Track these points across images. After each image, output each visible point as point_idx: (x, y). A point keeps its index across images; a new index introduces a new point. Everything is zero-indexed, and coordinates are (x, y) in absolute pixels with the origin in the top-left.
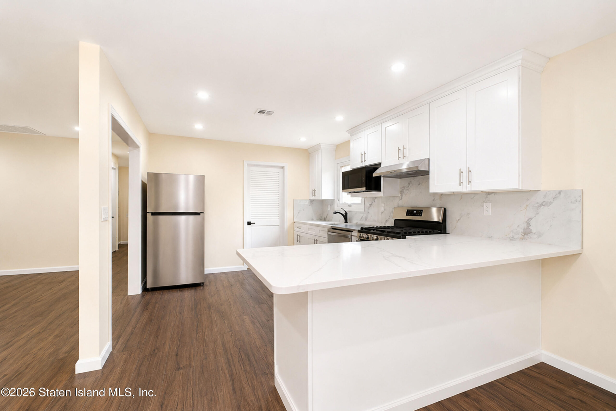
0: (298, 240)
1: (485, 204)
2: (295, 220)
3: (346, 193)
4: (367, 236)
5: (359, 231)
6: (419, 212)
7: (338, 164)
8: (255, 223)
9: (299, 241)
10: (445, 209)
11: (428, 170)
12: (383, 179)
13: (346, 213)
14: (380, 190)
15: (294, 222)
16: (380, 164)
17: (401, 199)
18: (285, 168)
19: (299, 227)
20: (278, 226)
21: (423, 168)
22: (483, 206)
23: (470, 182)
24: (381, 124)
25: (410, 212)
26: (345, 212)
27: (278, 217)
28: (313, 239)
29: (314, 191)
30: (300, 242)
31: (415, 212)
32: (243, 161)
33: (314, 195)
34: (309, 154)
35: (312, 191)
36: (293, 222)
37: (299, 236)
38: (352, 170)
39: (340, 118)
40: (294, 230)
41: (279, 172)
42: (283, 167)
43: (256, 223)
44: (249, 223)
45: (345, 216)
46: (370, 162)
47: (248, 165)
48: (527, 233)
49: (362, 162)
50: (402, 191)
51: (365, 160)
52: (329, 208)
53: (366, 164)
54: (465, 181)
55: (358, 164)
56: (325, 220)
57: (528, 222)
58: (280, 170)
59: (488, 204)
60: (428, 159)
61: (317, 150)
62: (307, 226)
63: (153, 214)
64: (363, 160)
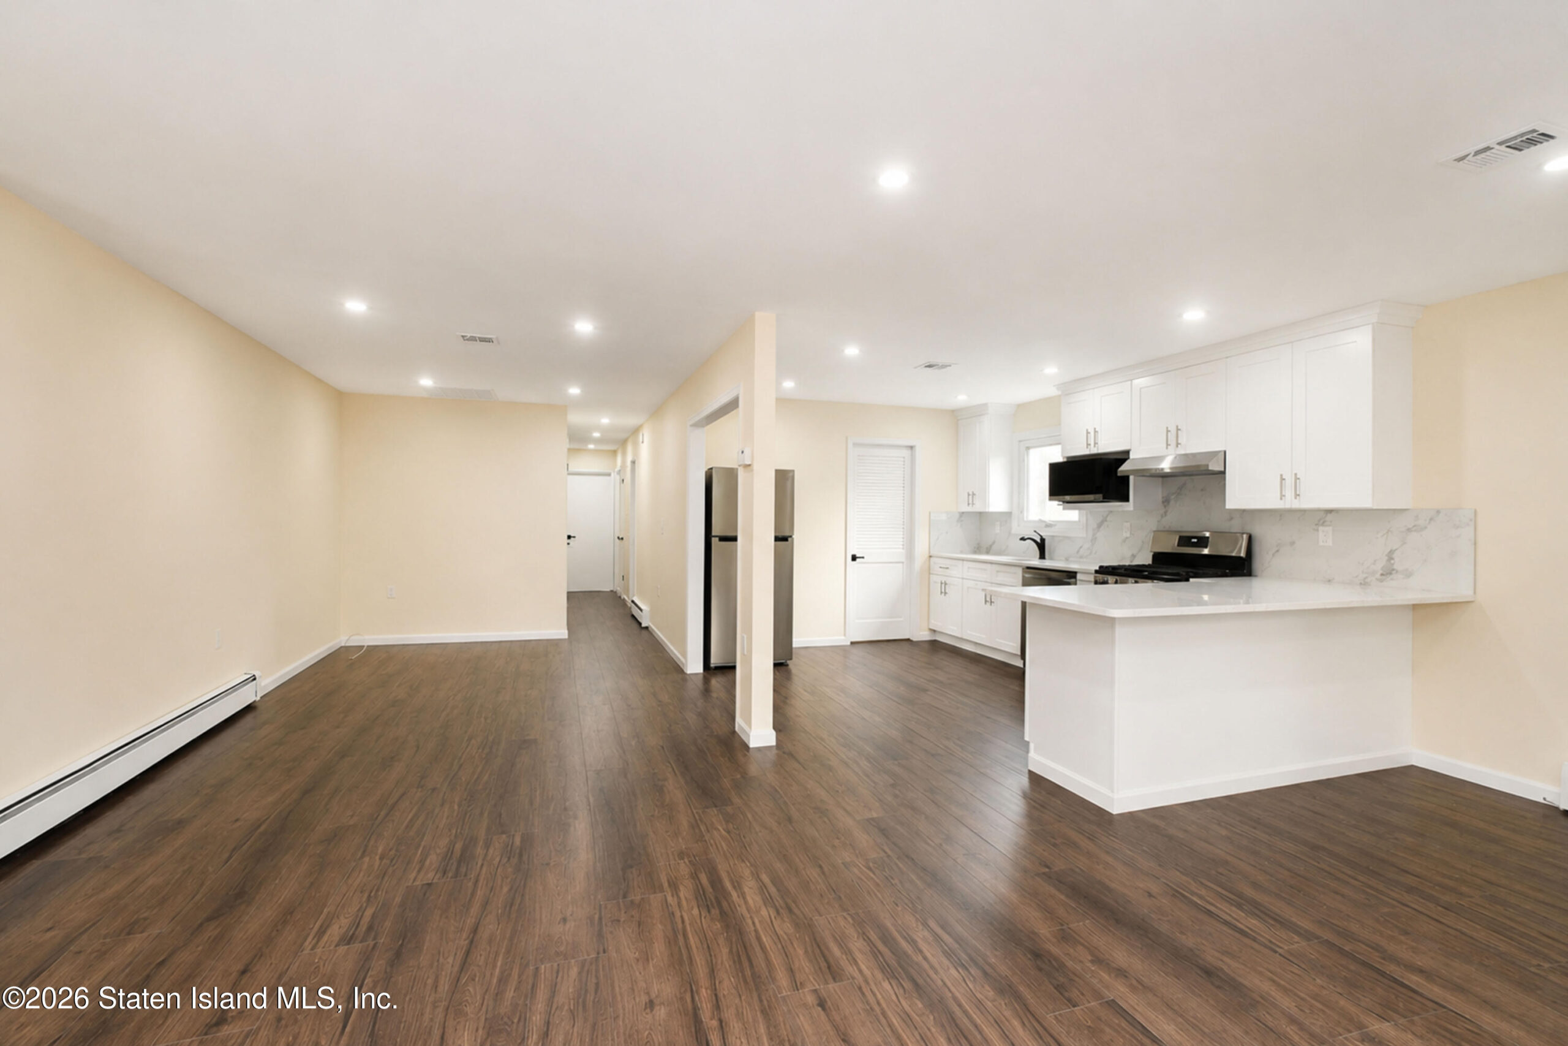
0: (943, 591)
1: (1321, 528)
2: (932, 552)
3: (1055, 503)
4: (1105, 580)
5: (1096, 572)
6: (1203, 542)
7: (1020, 441)
8: (863, 558)
9: (946, 594)
10: (1249, 535)
11: (1223, 469)
12: (1134, 480)
13: (1043, 540)
14: (1126, 499)
15: (931, 557)
16: (1127, 452)
17: (1166, 516)
18: (918, 450)
19: (942, 566)
20: (901, 564)
21: (1215, 467)
22: (1318, 530)
23: (1299, 495)
24: (1131, 380)
25: (1185, 540)
26: (1039, 537)
27: (903, 547)
28: (982, 591)
29: (970, 496)
31: (1195, 540)
32: (847, 438)
33: (970, 503)
34: (958, 420)
35: (967, 496)
36: (929, 557)
37: (946, 584)
38: (1065, 460)
39: (1051, 370)
40: (931, 570)
41: (904, 458)
42: (912, 448)
43: (866, 558)
44: (854, 558)
45: (1041, 546)
46: (1107, 445)
47: (855, 445)
48: (1388, 572)
49: (1088, 445)
50: (1166, 502)
51: (1095, 443)
52: (997, 530)
53: (1098, 450)
54: (1289, 493)
55: (1080, 449)
56: (988, 552)
57: (1390, 556)
58: (906, 453)
59: (1326, 528)
60: (1223, 453)
61: (980, 415)
62: (964, 563)
63: (723, 539)
64: (1092, 443)
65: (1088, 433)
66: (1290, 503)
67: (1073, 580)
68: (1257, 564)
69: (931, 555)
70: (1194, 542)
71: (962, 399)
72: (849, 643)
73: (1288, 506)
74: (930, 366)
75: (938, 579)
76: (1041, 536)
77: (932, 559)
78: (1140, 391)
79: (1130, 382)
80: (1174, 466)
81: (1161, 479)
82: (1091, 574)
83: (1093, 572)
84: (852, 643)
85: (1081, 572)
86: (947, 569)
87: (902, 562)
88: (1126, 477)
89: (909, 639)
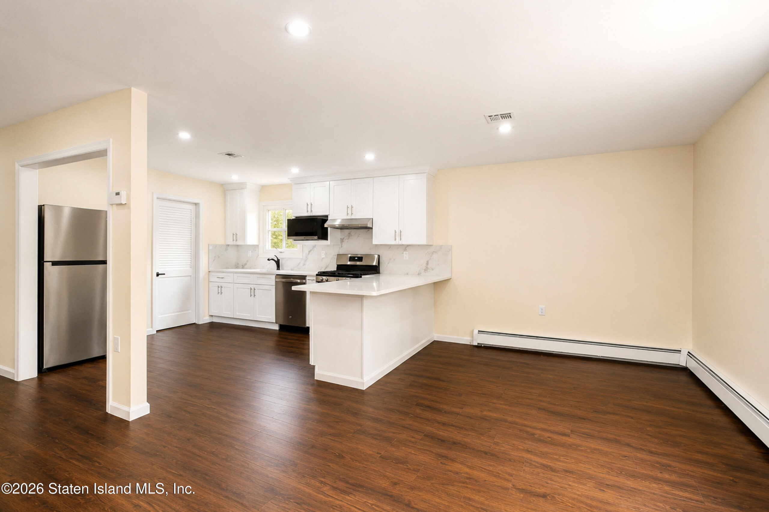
2: (211, 269)
3: (291, 240)
4: (322, 279)
5: (317, 275)
6: (360, 259)
7: (264, 206)
8: (164, 274)
9: (221, 293)
10: (379, 256)
11: (371, 226)
12: (330, 229)
13: (278, 260)
14: (326, 239)
16: (327, 216)
17: (342, 247)
18: (201, 206)
19: (219, 277)
20: (190, 277)
22: (403, 253)
23: (401, 239)
25: (352, 259)
27: (190, 266)
28: (249, 289)
29: (235, 235)
31: (356, 258)
32: (153, 194)
33: (234, 239)
34: (226, 190)
35: (232, 235)
36: (208, 272)
37: (221, 287)
38: (295, 218)
39: (295, 170)
40: (210, 281)
41: (191, 210)
42: (196, 204)
44: (158, 275)
45: (278, 262)
46: (317, 212)
47: (158, 199)
48: (426, 269)
50: (342, 240)
51: (311, 211)
52: (250, 254)
53: (312, 214)
54: (398, 238)
55: (304, 213)
56: (243, 268)
57: (427, 263)
58: (192, 207)
59: (407, 252)
60: (372, 219)
61: (242, 189)
62: (235, 274)
63: (54, 263)
64: (309, 210)
65: (308, 205)
66: (398, 242)
67: (304, 281)
68: (382, 269)
69: (209, 271)
70: (357, 259)
71: (235, 178)
72: (155, 332)
73: (397, 243)
74: (229, 155)
75: (216, 285)
76: (278, 258)
77: (210, 273)
78: (334, 187)
79: (328, 182)
80: (340, 224)
81: (339, 230)
82: (314, 276)
83: (315, 275)
84: (157, 331)
85: (309, 276)
86: (222, 278)
87: (190, 275)
88: (327, 228)
89: (195, 323)
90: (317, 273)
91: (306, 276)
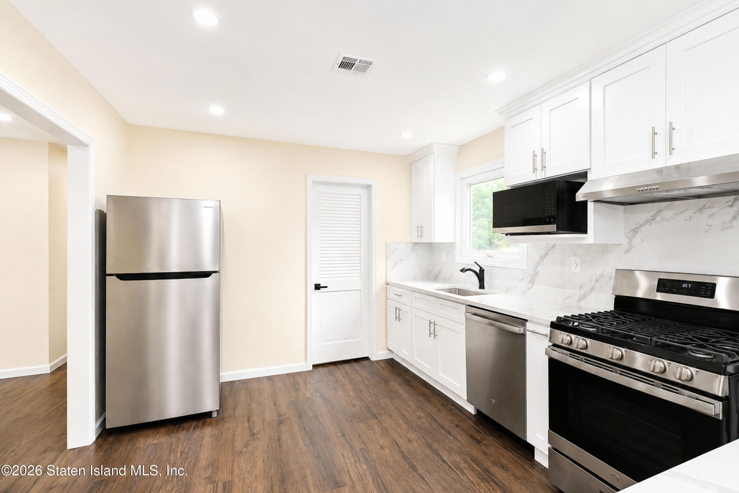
0: (397, 316)
2: (389, 280)
7: (462, 179)
8: (326, 287)
12: (594, 206)
13: (482, 271)
15: (388, 284)
16: (584, 175)
18: (373, 187)
19: (395, 293)
20: (359, 291)
26: (479, 268)
27: (359, 275)
28: (428, 321)
29: (420, 228)
30: (400, 320)
32: (306, 176)
33: (419, 234)
34: (412, 162)
35: (417, 230)
36: (386, 284)
37: (399, 310)
38: (509, 188)
40: (388, 297)
42: (369, 187)
43: (328, 287)
44: (318, 287)
45: (480, 275)
47: (314, 182)
49: (535, 170)
51: (544, 167)
52: (443, 259)
53: (547, 173)
55: (526, 175)
56: (436, 278)
58: (363, 192)
62: (412, 292)
63: (122, 277)
64: (539, 166)
65: (535, 156)
69: (387, 282)
72: (311, 368)
75: (394, 304)
76: (481, 268)
82: (546, 326)
84: (313, 366)
85: (532, 321)
86: (400, 296)
87: (359, 289)
88: (584, 204)
89: (367, 358)
90: (554, 320)
91: (527, 321)
